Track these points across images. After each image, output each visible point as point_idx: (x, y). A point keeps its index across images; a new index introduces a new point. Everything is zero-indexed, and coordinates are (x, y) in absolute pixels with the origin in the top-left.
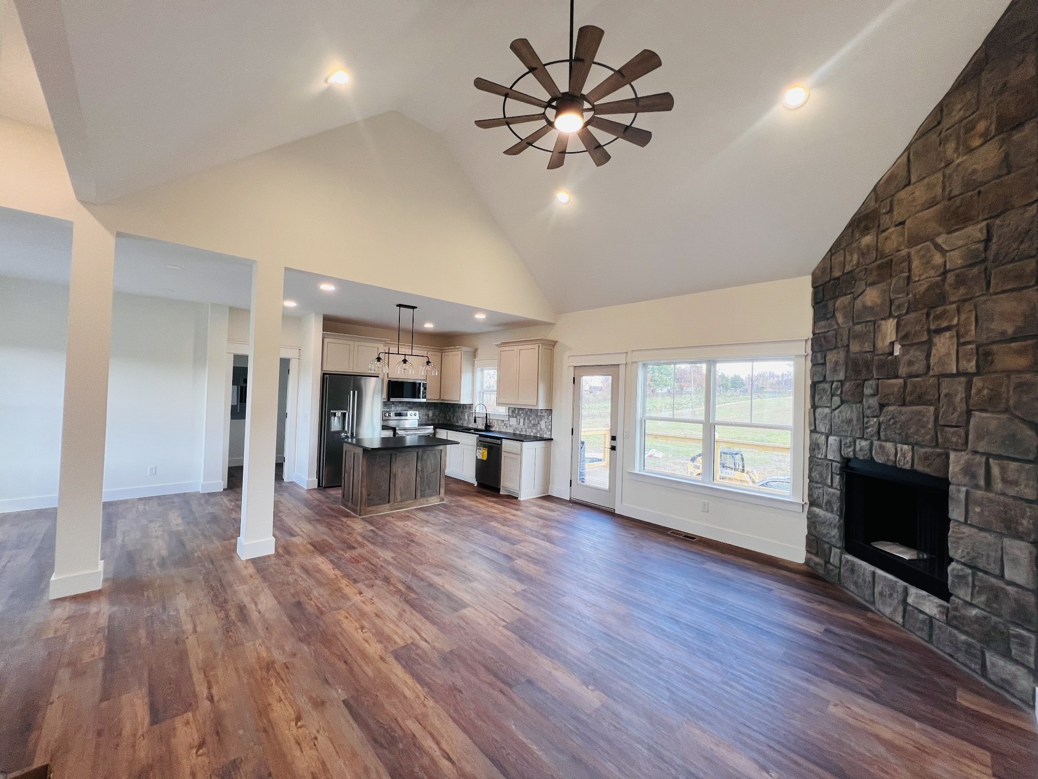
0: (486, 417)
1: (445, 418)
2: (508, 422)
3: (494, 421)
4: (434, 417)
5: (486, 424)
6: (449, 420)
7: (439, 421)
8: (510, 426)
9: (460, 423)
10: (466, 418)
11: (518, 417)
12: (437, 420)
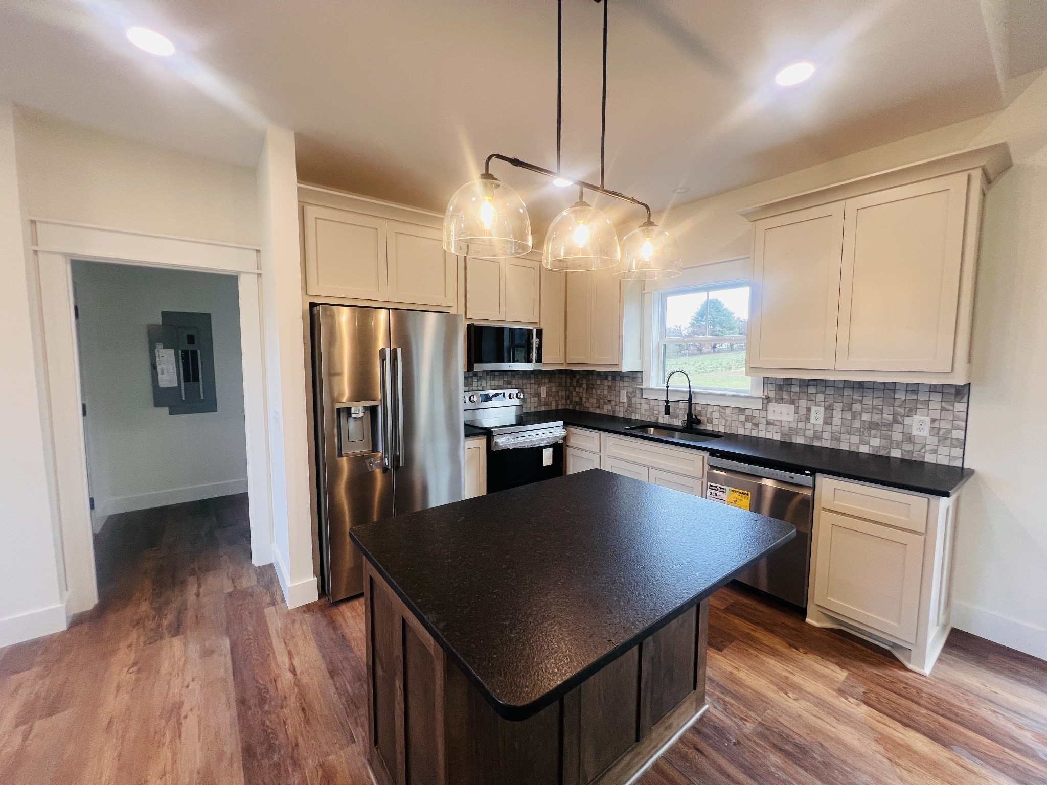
0: (690, 400)
1: (568, 398)
2: (763, 414)
3: (710, 409)
4: (550, 398)
5: (690, 415)
6: (580, 403)
7: (557, 406)
8: (768, 423)
9: (606, 410)
10: (624, 398)
11: (803, 403)
12: (554, 403)
